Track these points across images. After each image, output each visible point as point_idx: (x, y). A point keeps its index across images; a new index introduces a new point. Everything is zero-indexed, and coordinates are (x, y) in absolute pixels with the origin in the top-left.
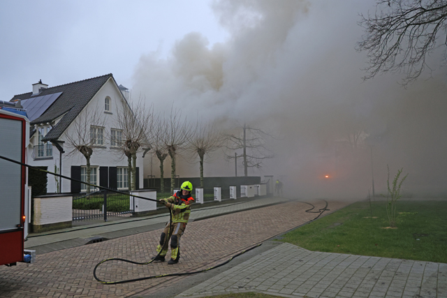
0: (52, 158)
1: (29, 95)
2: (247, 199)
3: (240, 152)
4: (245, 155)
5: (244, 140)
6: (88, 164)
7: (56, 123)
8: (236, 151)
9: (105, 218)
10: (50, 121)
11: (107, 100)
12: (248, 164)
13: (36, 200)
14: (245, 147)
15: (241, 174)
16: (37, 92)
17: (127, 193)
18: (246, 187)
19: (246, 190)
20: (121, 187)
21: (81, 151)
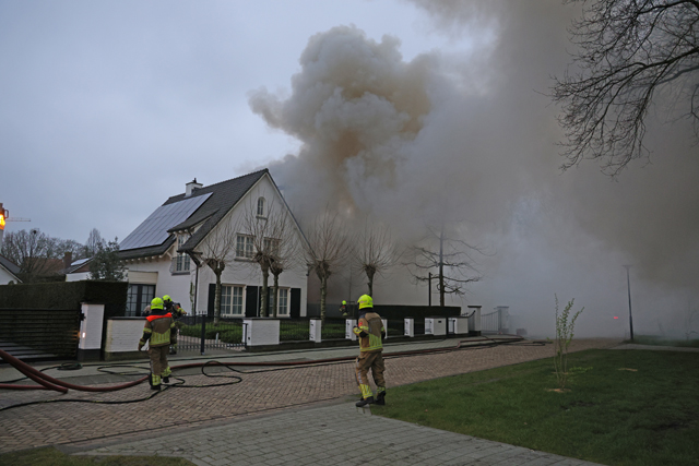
0: (188, 273)
1: (181, 197)
2: (432, 338)
3: (436, 271)
4: (441, 277)
5: (441, 256)
6: (218, 281)
7: (196, 230)
8: (431, 270)
9: (202, 351)
10: (188, 228)
11: (261, 201)
12: (446, 289)
13: (110, 322)
14: (441, 265)
15: (436, 302)
16: (189, 193)
17: (239, 321)
18: (432, 320)
19: (432, 325)
20: (229, 313)
21: (209, 264)
